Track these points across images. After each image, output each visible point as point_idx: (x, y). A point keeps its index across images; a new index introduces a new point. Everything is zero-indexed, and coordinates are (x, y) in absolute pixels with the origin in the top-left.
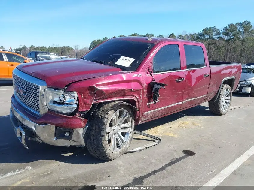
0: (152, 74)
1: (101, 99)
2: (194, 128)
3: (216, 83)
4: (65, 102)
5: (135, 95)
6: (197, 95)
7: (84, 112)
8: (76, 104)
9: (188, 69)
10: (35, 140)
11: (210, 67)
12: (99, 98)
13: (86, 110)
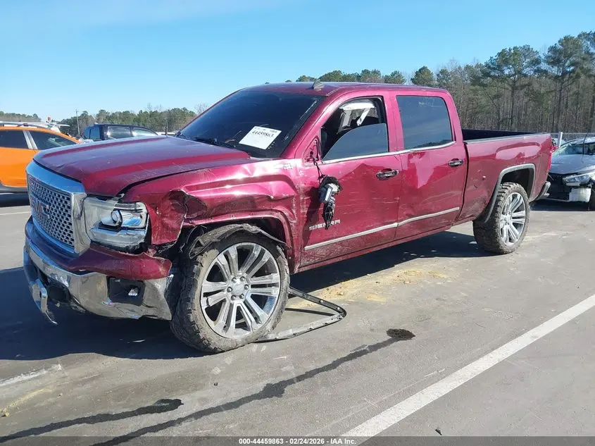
0: (319, 163)
1: (199, 218)
2: (429, 282)
3: (484, 179)
4: (122, 226)
5: (279, 208)
6: (433, 209)
7: (165, 244)
8: (144, 228)
9: (409, 151)
10: (71, 307)
11: (465, 144)
12: (195, 215)
13: (169, 241)
